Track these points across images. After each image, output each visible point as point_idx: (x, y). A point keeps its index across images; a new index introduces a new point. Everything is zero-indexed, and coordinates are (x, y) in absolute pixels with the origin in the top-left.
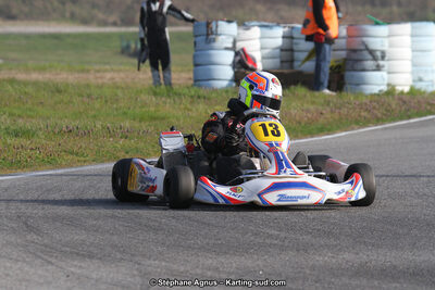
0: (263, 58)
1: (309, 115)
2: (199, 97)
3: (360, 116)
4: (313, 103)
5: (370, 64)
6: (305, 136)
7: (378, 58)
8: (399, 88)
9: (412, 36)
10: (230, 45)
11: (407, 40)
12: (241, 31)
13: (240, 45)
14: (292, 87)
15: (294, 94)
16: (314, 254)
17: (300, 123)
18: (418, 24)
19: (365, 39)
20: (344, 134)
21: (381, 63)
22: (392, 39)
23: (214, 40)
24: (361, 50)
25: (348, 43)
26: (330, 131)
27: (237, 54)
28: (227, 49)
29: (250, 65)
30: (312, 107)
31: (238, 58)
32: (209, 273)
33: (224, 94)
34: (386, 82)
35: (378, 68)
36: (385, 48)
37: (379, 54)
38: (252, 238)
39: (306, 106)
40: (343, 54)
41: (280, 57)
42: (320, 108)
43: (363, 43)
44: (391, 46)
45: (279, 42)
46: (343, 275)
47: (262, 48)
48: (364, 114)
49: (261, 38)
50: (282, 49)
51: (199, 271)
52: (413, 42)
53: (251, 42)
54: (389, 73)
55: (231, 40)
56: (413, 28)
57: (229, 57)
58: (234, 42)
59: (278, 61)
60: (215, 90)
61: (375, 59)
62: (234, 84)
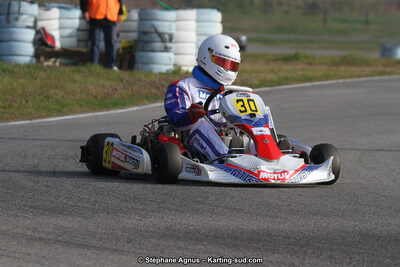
0: (61, 37)
1: (106, 91)
2: (4, 71)
3: (150, 92)
4: (108, 79)
5: (159, 45)
6: (101, 109)
7: (166, 40)
8: (185, 69)
9: (197, 21)
10: (31, 24)
11: (192, 24)
12: (42, 12)
13: (40, 24)
14: (89, 64)
15: (90, 71)
16: (123, 217)
17: (96, 97)
18: (202, 11)
19: (155, 23)
20: (136, 108)
21: (169, 45)
22: (179, 23)
23: (17, 19)
24: (151, 33)
25: (139, 25)
26: (124, 106)
27: (38, 32)
28: (28, 27)
29: (49, 43)
30: (107, 83)
31: (39, 36)
32: (29, 233)
33: (26, 69)
34: (173, 62)
35: (166, 50)
36: (174, 31)
37: (167, 37)
38: (65, 201)
39: (101, 82)
40: (135, 36)
41: (78, 36)
42: (114, 84)
43: (153, 26)
44: (178, 29)
45: (76, 23)
46: (151, 236)
47: (61, 28)
48: (154, 91)
49: (61, 18)
50: (79, 30)
51: (19, 230)
52: (198, 26)
53: (51, 22)
54: (176, 54)
55: (32, 19)
56: (198, 14)
57: (30, 35)
58: (36, 22)
59: (75, 40)
60: (18, 65)
61: (163, 41)
62: (34, 61)
